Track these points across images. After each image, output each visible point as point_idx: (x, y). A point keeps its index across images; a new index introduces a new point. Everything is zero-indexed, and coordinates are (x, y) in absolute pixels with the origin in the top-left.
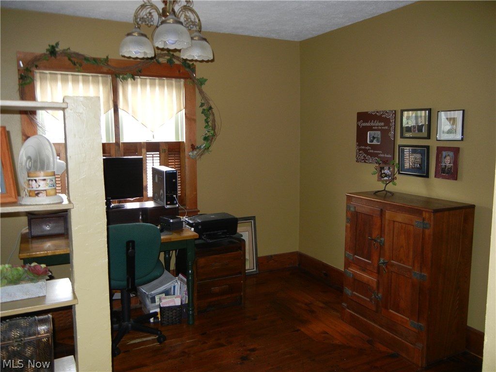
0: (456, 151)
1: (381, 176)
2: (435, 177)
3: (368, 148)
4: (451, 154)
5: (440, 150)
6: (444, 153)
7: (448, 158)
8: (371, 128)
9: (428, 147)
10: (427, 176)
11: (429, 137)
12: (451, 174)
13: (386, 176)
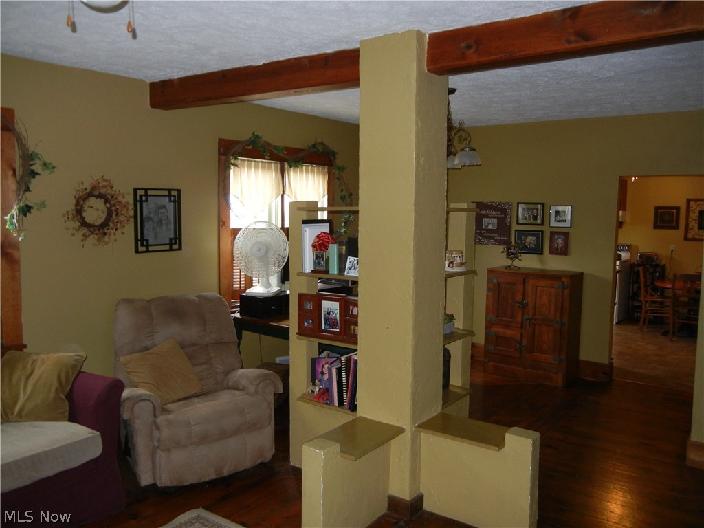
0: (566, 235)
1: (509, 255)
2: (550, 253)
3: (483, 232)
4: (562, 237)
5: (553, 234)
6: (556, 236)
7: (559, 240)
8: (487, 216)
9: (542, 232)
10: (542, 253)
11: (542, 224)
12: (564, 251)
13: (512, 254)
